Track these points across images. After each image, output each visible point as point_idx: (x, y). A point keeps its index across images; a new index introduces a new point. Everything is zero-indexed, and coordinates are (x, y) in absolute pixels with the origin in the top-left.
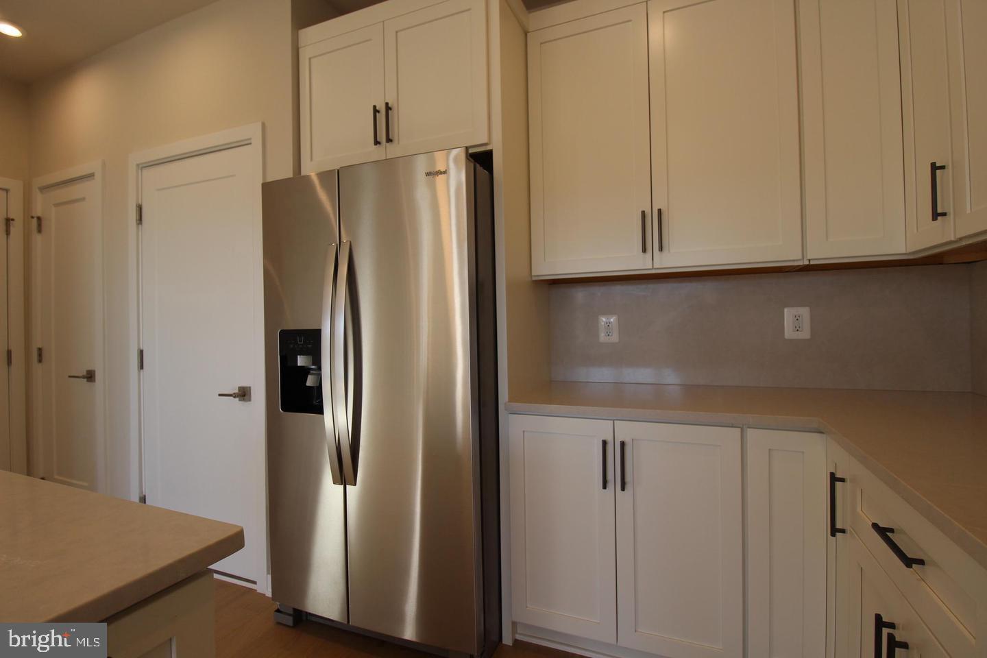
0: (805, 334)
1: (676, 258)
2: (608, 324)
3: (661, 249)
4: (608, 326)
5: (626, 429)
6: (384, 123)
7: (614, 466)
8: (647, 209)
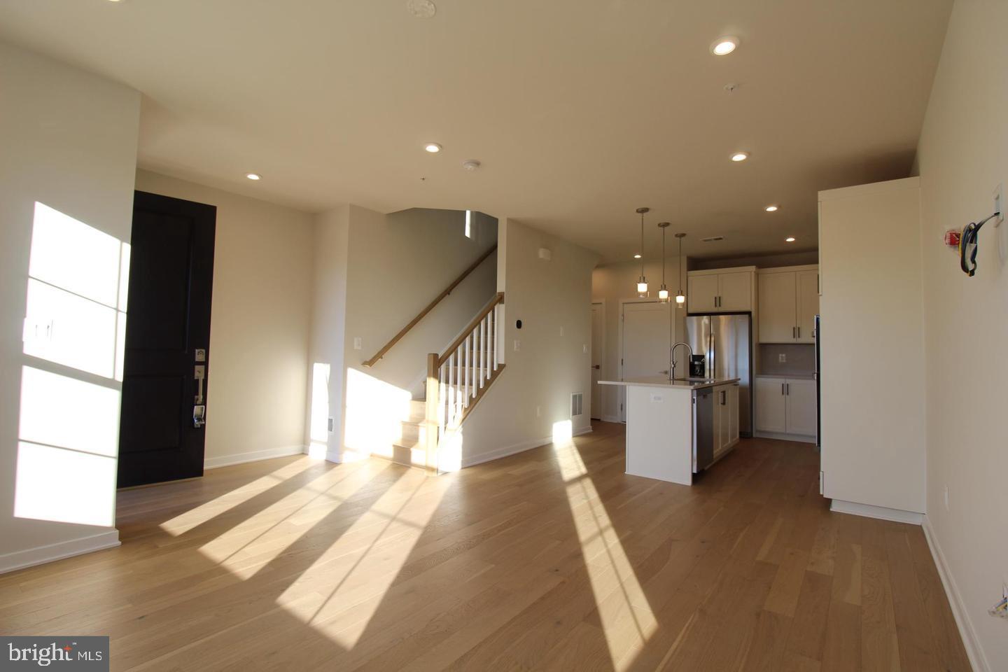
1: (805, 339)
2: (782, 357)
3: (799, 337)
5: (789, 381)
6: (718, 301)
7: (786, 390)
8: (795, 326)
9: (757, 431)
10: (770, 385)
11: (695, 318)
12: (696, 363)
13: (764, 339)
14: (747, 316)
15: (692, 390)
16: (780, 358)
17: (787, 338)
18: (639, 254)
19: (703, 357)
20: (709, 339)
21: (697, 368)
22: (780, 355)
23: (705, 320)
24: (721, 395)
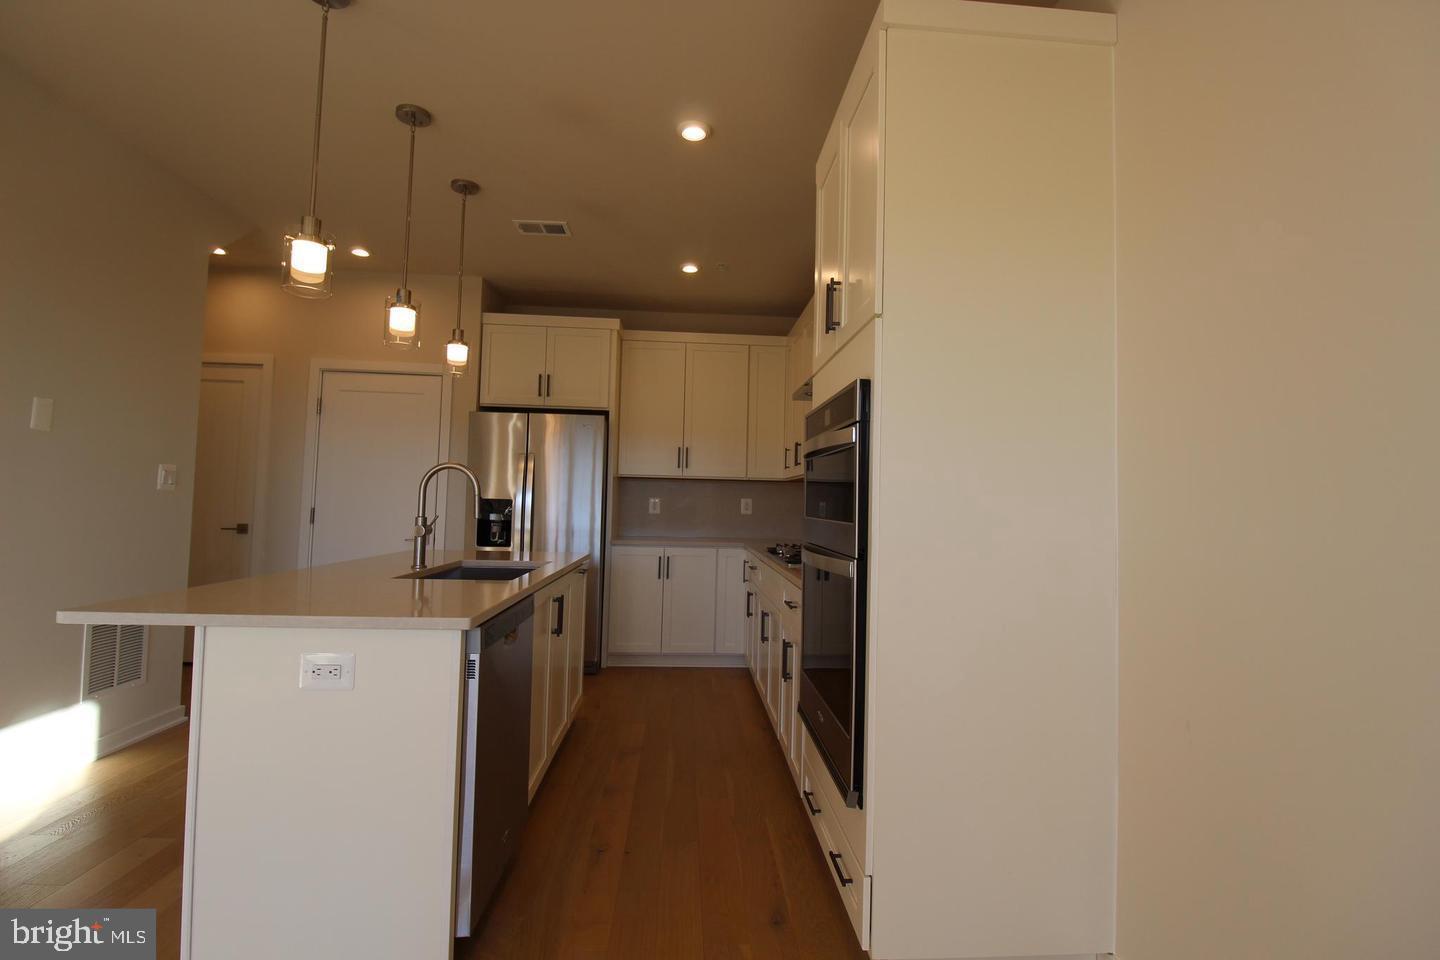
0: (749, 512)
1: (696, 470)
2: (655, 503)
3: (687, 467)
4: (655, 504)
5: (670, 551)
6: (545, 384)
7: (664, 569)
8: (681, 446)
9: (611, 655)
10: (638, 559)
11: (495, 416)
12: (493, 517)
13: (626, 470)
14: (603, 417)
15: (466, 634)
16: (651, 505)
17: (666, 468)
18: (367, 248)
19: (509, 503)
20: (522, 465)
21: (495, 529)
22: (652, 500)
23: (515, 421)
24: (552, 607)
